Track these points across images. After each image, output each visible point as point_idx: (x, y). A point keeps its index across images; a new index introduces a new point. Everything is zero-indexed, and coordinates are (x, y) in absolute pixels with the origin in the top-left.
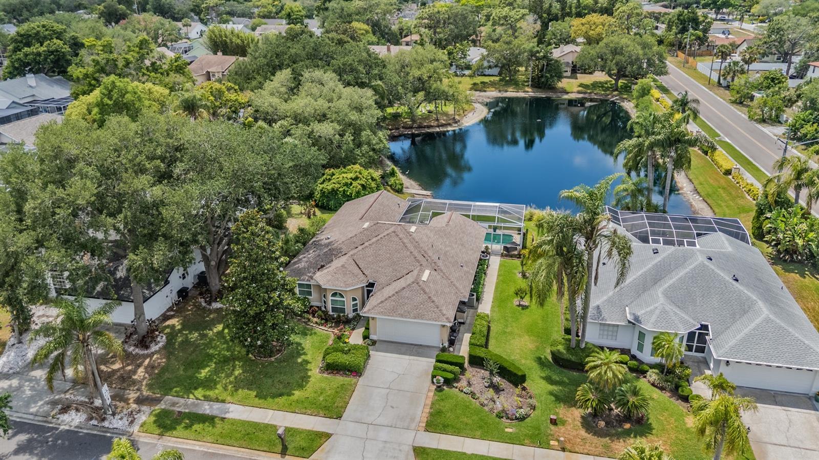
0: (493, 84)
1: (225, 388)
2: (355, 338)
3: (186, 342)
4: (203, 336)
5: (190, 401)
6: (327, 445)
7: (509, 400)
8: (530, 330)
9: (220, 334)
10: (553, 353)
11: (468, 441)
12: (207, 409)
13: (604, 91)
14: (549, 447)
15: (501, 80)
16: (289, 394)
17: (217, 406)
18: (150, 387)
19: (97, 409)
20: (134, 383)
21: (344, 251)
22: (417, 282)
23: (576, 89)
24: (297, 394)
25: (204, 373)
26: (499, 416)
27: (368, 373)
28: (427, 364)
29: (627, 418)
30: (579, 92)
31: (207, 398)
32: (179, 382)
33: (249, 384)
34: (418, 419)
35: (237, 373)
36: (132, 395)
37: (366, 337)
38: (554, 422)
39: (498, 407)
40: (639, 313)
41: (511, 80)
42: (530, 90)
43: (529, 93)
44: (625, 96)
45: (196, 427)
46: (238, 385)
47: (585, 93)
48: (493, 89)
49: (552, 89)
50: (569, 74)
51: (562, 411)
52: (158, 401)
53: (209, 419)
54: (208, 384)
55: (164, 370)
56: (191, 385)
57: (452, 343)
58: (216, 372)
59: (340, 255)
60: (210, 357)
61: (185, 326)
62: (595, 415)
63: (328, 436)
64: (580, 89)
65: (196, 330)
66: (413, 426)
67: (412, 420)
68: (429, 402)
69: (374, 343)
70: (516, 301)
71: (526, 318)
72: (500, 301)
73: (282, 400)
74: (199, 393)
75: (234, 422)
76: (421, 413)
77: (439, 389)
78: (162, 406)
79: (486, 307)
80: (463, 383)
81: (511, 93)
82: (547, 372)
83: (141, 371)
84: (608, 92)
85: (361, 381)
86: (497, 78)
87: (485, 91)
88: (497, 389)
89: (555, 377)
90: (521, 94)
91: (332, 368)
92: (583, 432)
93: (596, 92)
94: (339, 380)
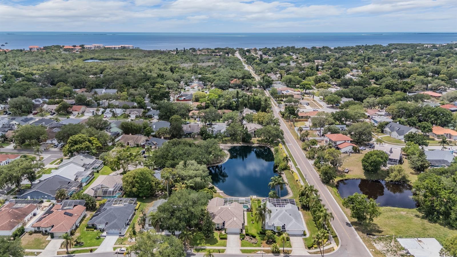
0: (229, 141)
1: (204, 244)
2: (223, 232)
5: (199, 247)
6: (226, 251)
7: (254, 240)
8: (255, 228)
9: (196, 234)
10: (260, 232)
11: (248, 248)
12: (202, 248)
13: (265, 143)
14: (261, 247)
15: (231, 139)
17: (204, 247)
18: (190, 245)
20: (187, 245)
21: (217, 214)
22: (234, 220)
23: (256, 142)
24: (217, 244)
25: (198, 242)
26: (252, 243)
27: (228, 239)
28: (239, 236)
29: (273, 241)
31: (202, 246)
32: (195, 244)
33: (208, 243)
35: (204, 241)
36: (188, 247)
37: (225, 232)
38: (261, 243)
39: (252, 242)
40: (274, 223)
41: (235, 139)
42: (241, 143)
44: (272, 145)
45: (203, 250)
46: (206, 243)
47: (259, 144)
48: (229, 143)
49: (249, 142)
50: (253, 136)
51: (262, 241)
53: (204, 249)
54: (200, 244)
56: (198, 245)
57: (242, 232)
58: (200, 241)
59: (216, 216)
60: (197, 239)
62: (268, 241)
63: (225, 249)
64: (258, 142)
66: (239, 246)
68: (240, 242)
69: (227, 233)
70: (252, 222)
71: (254, 225)
72: (248, 222)
73: (215, 245)
74: (200, 245)
75: (209, 249)
76: (240, 244)
77: (241, 240)
78: (194, 248)
79: (246, 224)
80: (245, 239)
81: (235, 145)
82: (259, 235)
84: (267, 143)
85: (227, 240)
87: (227, 144)
88: (252, 239)
89: (261, 236)
90: (239, 145)
91: (221, 239)
92: (266, 244)
93: (263, 143)
94: (223, 241)
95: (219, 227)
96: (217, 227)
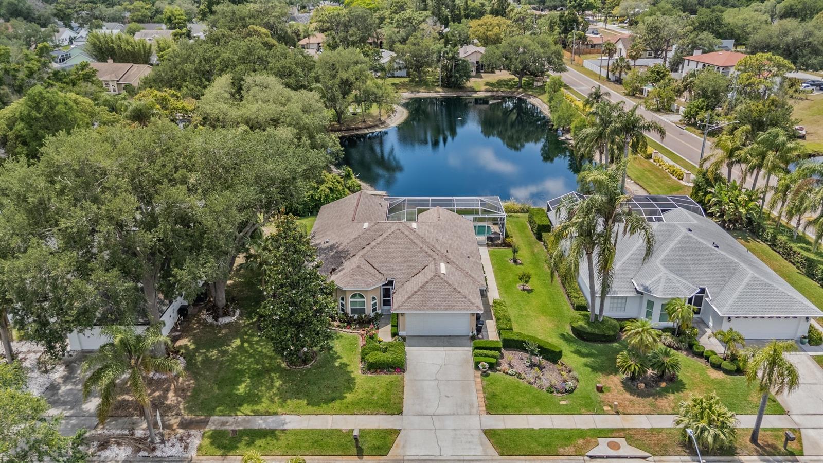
0: (404, 85)
1: (272, 401)
2: (384, 334)
3: (207, 361)
4: (224, 353)
5: (240, 418)
6: (399, 440)
7: (551, 376)
8: (543, 311)
9: (240, 348)
10: (573, 329)
11: (532, 418)
12: (261, 423)
13: (509, 88)
14: (605, 413)
15: (411, 81)
16: (342, 398)
17: (270, 419)
18: (190, 410)
19: (141, 440)
20: (170, 408)
21: (352, 251)
22: (437, 275)
23: (484, 88)
24: (349, 397)
25: (242, 389)
26: (550, 391)
27: (410, 367)
28: (465, 353)
29: (661, 377)
30: (487, 91)
31: (257, 413)
32: (220, 401)
33: (297, 393)
34: (476, 405)
35: (278, 383)
36: (174, 421)
37: (394, 335)
38: (600, 390)
39: (546, 384)
40: (646, 284)
41: (420, 81)
42: (441, 90)
43: (440, 93)
44: (530, 93)
45: (258, 442)
46: (284, 396)
47: (492, 91)
48: (405, 90)
49: (461, 88)
50: (474, 73)
51: (602, 380)
52: (205, 423)
53: (269, 433)
54: (251, 398)
55: (197, 391)
56: (235, 403)
57: (479, 330)
58: (253, 386)
59: (349, 256)
60: (241, 373)
61: (199, 344)
62: (633, 378)
63: (397, 432)
64: (487, 87)
65: (214, 347)
66: (474, 411)
67: (471, 406)
68: (480, 387)
69: (404, 339)
70: (519, 286)
71: (535, 300)
72: (504, 287)
73: (337, 404)
74: (246, 408)
75: (296, 432)
76: (477, 399)
77: (485, 374)
78: (210, 428)
79: (494, 294)
80: (504, 366)
81: (423, 94)
82: (574, 347)
83: (171, 395)
84: (513, 90)
85: (407, 376)
86: (407, 80)
87: (398, 92)
88: (541, 368)
89: (584, 350)
90: (432, 95)
91: (374, 367)
92: (628, 395)
93: (502, 90)
94: (385, 378)
95: (363, 311)
96: (353, 311)
